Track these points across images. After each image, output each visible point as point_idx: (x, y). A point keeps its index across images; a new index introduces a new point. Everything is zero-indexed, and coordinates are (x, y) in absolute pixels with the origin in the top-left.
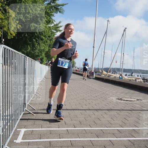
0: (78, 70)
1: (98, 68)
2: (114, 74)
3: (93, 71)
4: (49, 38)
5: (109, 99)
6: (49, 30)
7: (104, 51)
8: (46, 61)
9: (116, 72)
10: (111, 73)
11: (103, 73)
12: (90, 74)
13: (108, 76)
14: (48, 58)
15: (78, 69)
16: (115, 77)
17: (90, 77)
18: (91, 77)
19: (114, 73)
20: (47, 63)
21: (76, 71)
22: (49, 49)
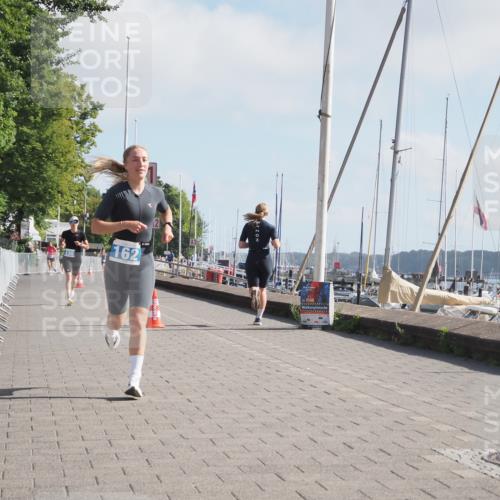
0: (222, 270)
1: (360, 258)
2: (466, 291)
3: (322, 280)
4: (16, 60)
5: (434, 458)
6: (19, 7)
7: (395, 142)
8: (4, 220)
9: (478, 280)
10: (446, 285)
11: (393, 288)
12: (303, 296)
13: (422, 310)
14: (13, 197)
15: (224, 263)
16: (473, 313)
17: (303, 317)
18: (313, 318)
19: (460, 286)
20: (9, 231)
21: (211, 276)
22: (19, 135)
